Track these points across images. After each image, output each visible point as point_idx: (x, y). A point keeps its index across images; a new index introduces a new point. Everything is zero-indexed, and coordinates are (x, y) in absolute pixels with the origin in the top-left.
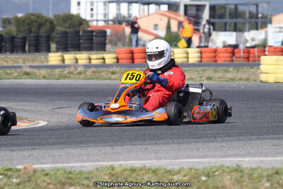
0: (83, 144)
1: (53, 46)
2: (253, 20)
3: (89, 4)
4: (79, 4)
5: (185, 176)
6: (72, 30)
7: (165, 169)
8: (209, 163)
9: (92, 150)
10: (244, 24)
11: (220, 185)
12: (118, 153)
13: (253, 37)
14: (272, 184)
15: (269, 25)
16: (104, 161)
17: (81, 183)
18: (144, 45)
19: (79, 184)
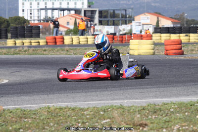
0: (31, 93)
1: (9, 35)
2: (124, 19)
3: (29, 11)
4: (23, 10)
5: (91, 112)
6: (20, 26)
7: (80, 108)
8: (104, 104)
9: (36, 97)
10: (119, 21)
11: (111, 117)
12: (51, 99)
13: (124, 28)
14: (141, 116)
15: (133, 22)
16: (44, 103)
18: (61, 34)
19: (30, 118)
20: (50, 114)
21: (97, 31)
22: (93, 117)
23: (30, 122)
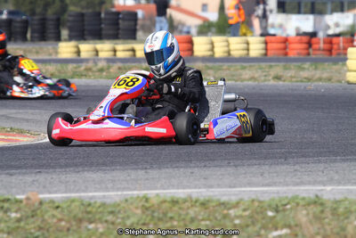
0: (107, 166)
1: (65, 33)
5: (245, 210)
6: (90, 11)
7: (218, 200)
8: (278, 193)
9: (119, 175)
10: (325, 3)
11: (293, 223)
12: (153, 178)
13: (337, 22)
16: (135, 189)
17: (104, 218)
18: (188, 32)
19: (100, 221)
20: (149, 212)
21: (273, 26)
22: (250, 223)
23: (101, 230)
